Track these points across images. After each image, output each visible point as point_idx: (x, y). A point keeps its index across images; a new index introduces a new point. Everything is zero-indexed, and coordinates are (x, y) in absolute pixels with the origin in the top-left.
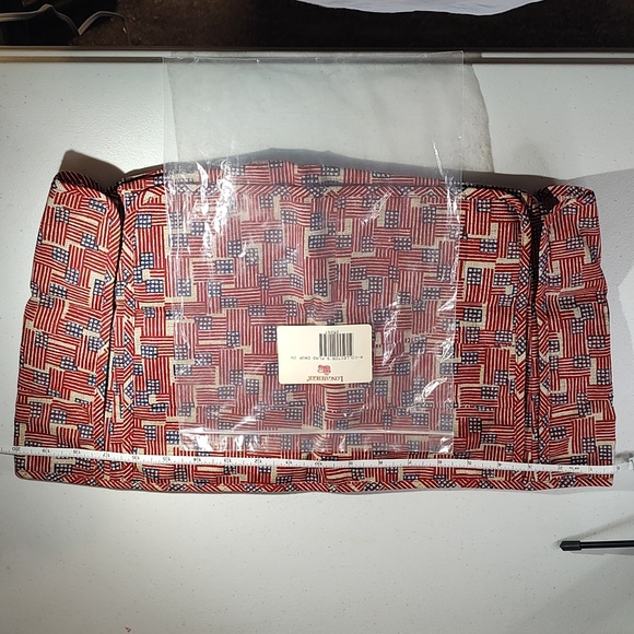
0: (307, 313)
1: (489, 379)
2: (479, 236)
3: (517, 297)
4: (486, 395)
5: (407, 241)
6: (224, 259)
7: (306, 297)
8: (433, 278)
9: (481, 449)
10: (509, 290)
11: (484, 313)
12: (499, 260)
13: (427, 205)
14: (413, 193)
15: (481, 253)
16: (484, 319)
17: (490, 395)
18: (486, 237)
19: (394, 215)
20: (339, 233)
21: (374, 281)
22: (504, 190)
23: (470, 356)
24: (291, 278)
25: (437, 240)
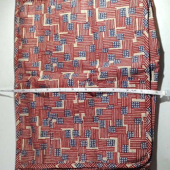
0: (91, 70)
2: (129, 144)
3: (102, 163)
4: (57, 151)
5: (125, 112)
6: (116, 32)
7: (99, 69)
8: (109, 125)
9: (33, 150)
10: (105, 159)
11: (94, 148)
12: (119, 154)
13: (143, 120)
14: (148, 113)
15: (122, 145)
16: (91, 148)
18: (129, 147)
19: (137, 106)
20: (129, 82)
21: (107, 98)
22: (151, 155)
23: (74, 143)
24: (107, 62)
25: (127, 126)
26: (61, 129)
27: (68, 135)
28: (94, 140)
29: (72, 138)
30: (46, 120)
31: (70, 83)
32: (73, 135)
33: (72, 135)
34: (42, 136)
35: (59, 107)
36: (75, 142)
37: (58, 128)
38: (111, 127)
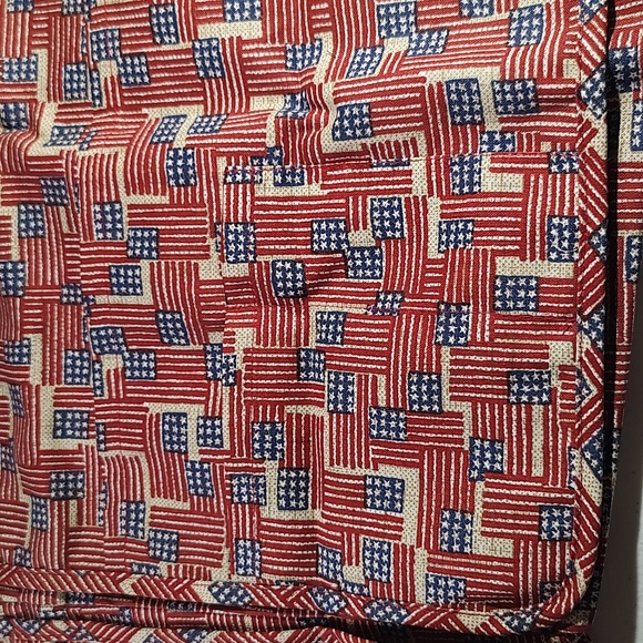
0: (293, 94)
1: (164, 518)
2: (479, 509)
3: (338, 591)
4: (129, 511)
5: (458, 334)
7: (328, 90)
8: (375, 398)
9: (24, 498)
10: (354, 573)
11: (300, 516)
12: (421, 554)
13: (556, 383)
14: (587, 344)
15: (439, 512)
16: (287, 515)
17: (128, 519)
18: (477, 526)
19: (527, 300)
20: (486, 162)
21: (373, 257)
23: (203, 480)
24: (373, 48)
25: (466, 408)
26: (146, 404)
27: (175, 439)
28: (302, 473)
29: (194, 456)
30: (77, 354)
31: (180, 171)
32: (201, 441)
33: (192, 437)
34: (59, 433)
35: (127, 294)
36: (207, 475)
37: (131, 400)
38: (384, 414)
